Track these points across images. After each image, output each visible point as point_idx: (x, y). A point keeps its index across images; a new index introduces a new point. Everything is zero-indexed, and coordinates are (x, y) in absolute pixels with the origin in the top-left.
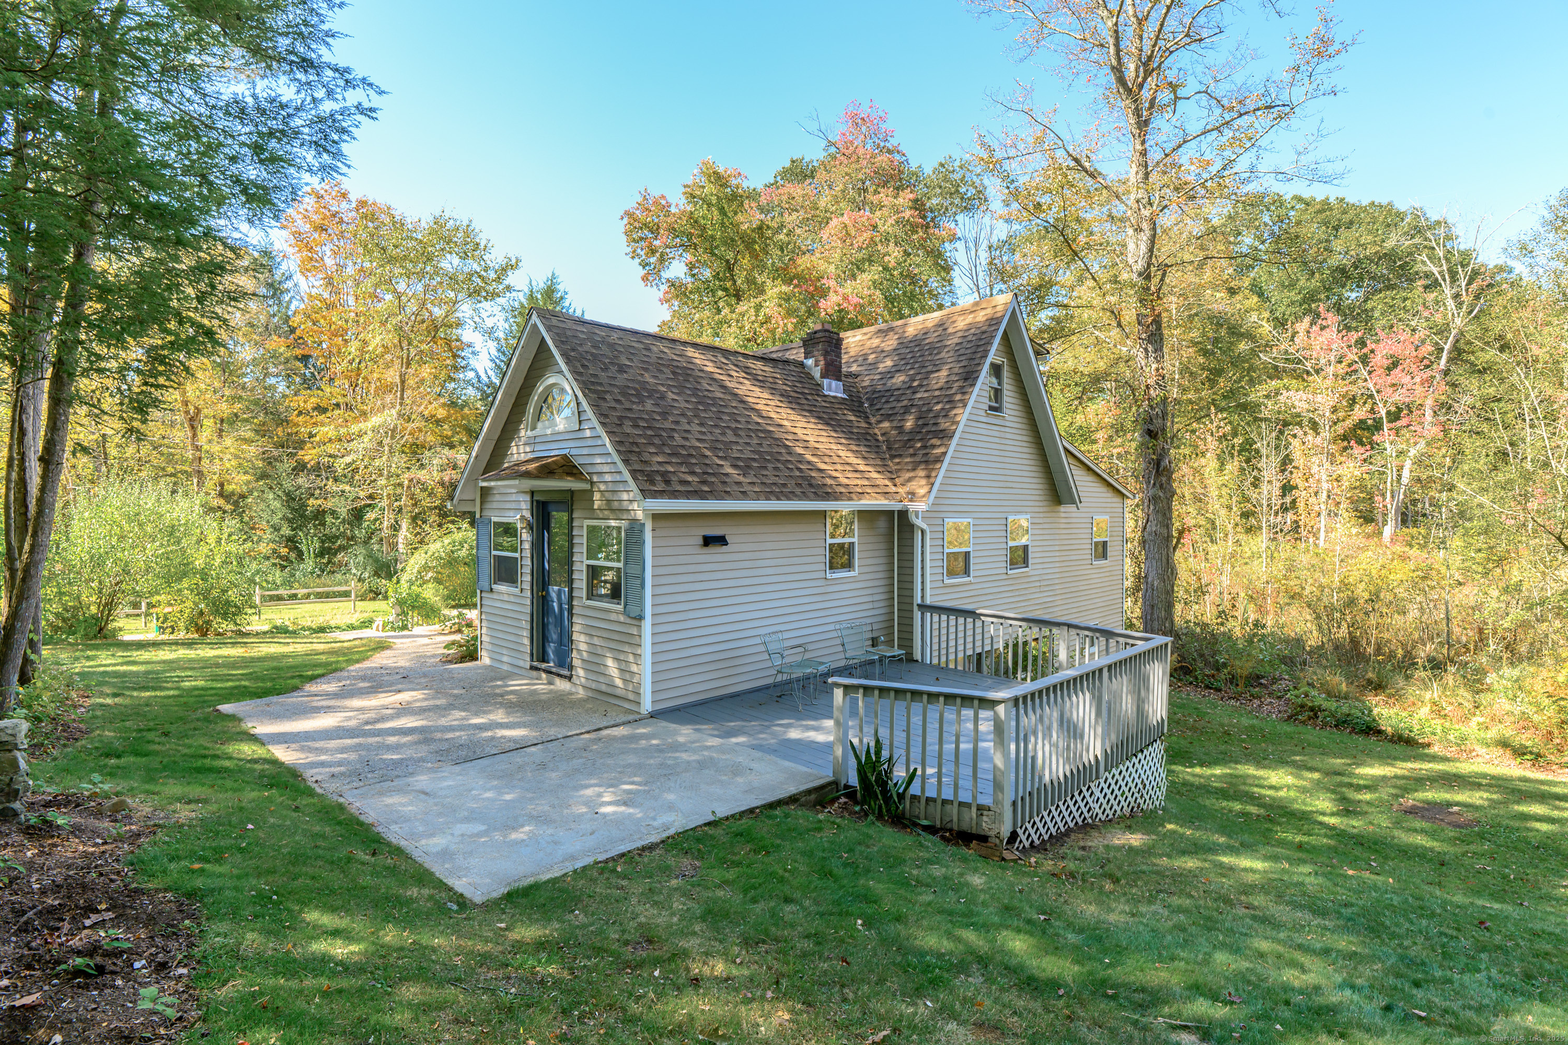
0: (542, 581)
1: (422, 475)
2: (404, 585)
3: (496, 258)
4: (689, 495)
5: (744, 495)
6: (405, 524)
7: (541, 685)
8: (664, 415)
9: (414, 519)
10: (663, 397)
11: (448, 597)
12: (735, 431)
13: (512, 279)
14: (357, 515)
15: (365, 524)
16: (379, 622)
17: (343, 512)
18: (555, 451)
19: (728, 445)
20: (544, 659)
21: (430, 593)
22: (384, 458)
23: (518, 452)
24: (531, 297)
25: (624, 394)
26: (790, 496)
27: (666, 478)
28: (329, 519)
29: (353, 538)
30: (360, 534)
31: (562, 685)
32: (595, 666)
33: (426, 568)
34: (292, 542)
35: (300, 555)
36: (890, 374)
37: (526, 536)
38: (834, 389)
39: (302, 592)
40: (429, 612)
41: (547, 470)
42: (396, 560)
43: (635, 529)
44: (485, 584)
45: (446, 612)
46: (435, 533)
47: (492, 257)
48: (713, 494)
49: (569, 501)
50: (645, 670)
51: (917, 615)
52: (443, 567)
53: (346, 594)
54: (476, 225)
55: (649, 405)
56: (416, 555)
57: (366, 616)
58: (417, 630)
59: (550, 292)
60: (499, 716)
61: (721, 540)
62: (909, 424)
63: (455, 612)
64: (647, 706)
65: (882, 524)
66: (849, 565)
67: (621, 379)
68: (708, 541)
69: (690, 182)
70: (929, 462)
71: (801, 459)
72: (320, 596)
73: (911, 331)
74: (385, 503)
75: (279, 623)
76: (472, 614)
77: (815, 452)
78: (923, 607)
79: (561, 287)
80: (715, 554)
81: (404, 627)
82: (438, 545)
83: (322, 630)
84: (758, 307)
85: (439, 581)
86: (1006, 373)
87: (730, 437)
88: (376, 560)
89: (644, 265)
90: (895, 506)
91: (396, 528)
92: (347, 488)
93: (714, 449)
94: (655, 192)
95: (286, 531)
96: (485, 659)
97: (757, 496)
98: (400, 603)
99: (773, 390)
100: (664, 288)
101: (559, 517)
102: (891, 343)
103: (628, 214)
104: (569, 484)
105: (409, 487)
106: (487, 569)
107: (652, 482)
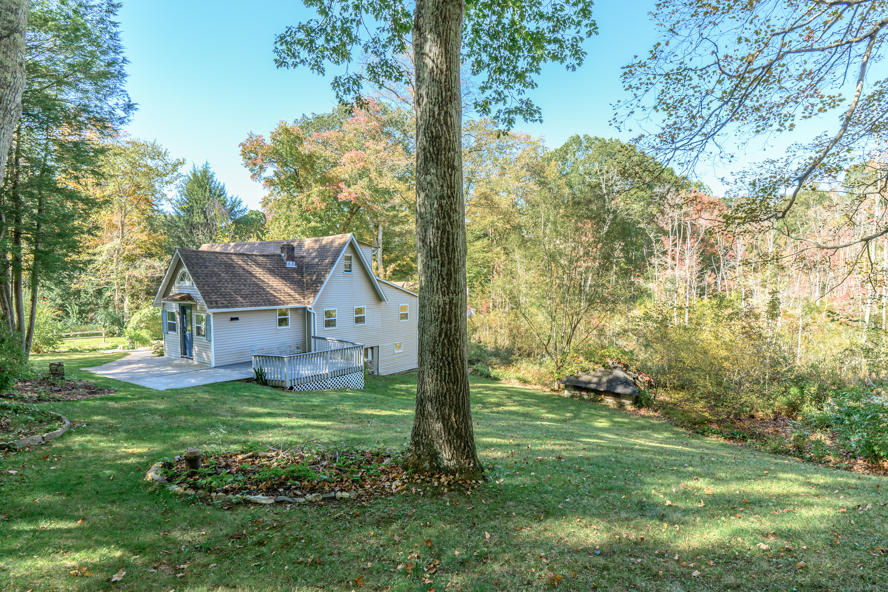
0: (184, 330)
1: (136, 273)
2: (129, 329)
3: (172, 158)
4: (223, 307)
5: (243, 306)
6: (127, 299)
7: (184, 361)
8: (219, 282)
9: (132, 296)
10: (220, 275)
11: (153, 335)
12: (245, 285)
13: (181, 170)
14: (99, 293)
15: (104, 297)
16: (121, 346)
17: (91, 291)
18: (186, 292)
19: (240, 290)
20: (185, 354)
21: (145, 334)
22: (114, 264)
23: (174, 290)
24: (194, 175)
25: (206, 276)
26: (261, 305)
27: (216, 302)
28: (83, 295)
29: (97, 304)
30: (101, 302)
31: (190, 361)
32: (199, 355)
33: (141, 321)
34: (62, 307)
35: (67, 314)
36: (313, 258)
37: (178, 316)
38: (291, 264)
39: (72, 334)
40: (144, 342)
41: (182, 299)
42: (123, 317)
43: (208, 317)
44: (165, 331)
45: (153, 342)
46: (145, 304)
47: (170, 157)
48: (232, 307)
49: (191, 307)
50: (212, 355)
51: (313, 340)
52: (150, 320)
53: (99, 335)
54: (158, 143)
55: (214, 279)
56: (135, 314)
57: (114, 344)
58: (139, 349)
59: (205, 172)
60: (170, 368)
61: (237, 319)
62: (314, 278)
63: (156, 342)
64: (213, 365)
65: (300, 311)
66: (287, 324)
67: (206, 271)
68: (232, 319)
69: (274, 131)
70: (316, 292)
71: (268, 293)
72: (83, 335)
73: (324, 242)
74: (115, 287)
75: (73, 347)
76: (162, 342)
77: (275, 290)
78: (315, 337)
79: (211, 170)
80: (235, 322)
81: (133, 348)
82: (146, 310)
83: (94, 350)
84: (309, 196)
85: (147, 328)
86: (353, 259)
87: (242, 287)
88: (112, 317)
89: (252, 170)
90: (302, 306)
91: (122, 301)
92: (93, 279)
93: (235, 292)
94: (256, 133)
95: (59, 301)
96: (166, 355)
97: (247, 306)
98: (131, 338)
99: (264, 268)
100: (263, 182)
101: (188, 311)
102: (317, 246)
103: (242, 144)
104: (189, 302)
105: (129, 279)
106: (166, 327)
107: (211, 304)
